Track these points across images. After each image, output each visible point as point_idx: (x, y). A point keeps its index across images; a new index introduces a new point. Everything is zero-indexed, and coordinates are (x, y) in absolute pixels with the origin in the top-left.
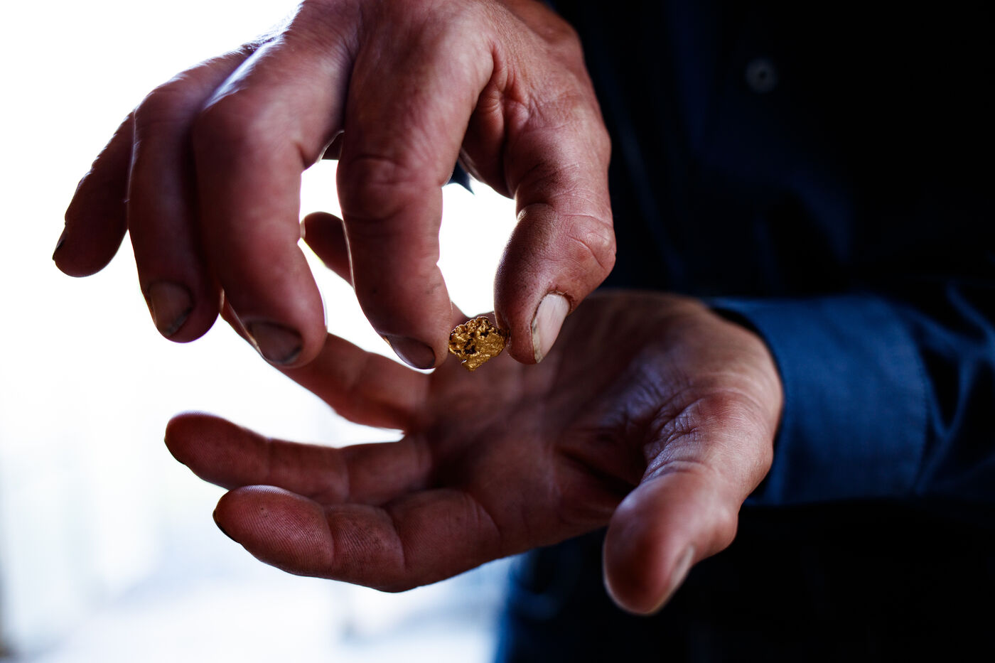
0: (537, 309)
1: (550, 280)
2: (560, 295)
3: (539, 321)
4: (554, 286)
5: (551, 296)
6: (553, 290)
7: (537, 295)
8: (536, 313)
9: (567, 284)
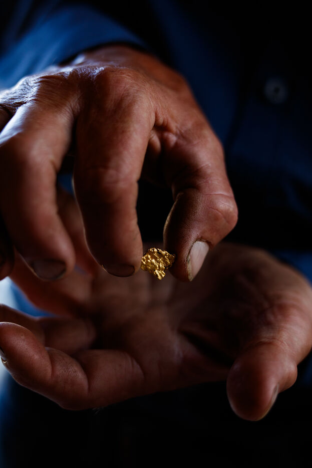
0: (190, 250)
1: (198, 233)
2: (203, 241)
3: (191, 257)
4: (200, 237)
5: (199, 242)
6: (200, 239)
7: (191, 243)
8: (189, 252)
9: (207, 235)
